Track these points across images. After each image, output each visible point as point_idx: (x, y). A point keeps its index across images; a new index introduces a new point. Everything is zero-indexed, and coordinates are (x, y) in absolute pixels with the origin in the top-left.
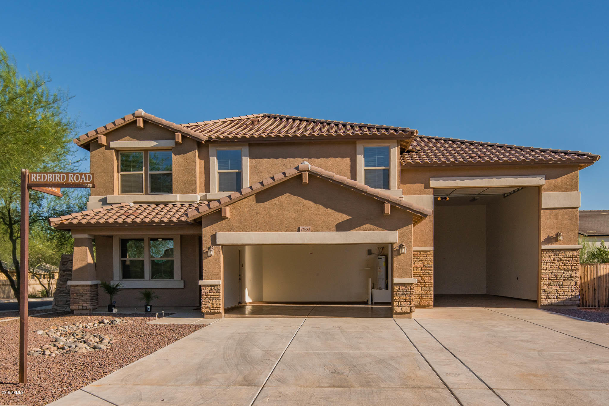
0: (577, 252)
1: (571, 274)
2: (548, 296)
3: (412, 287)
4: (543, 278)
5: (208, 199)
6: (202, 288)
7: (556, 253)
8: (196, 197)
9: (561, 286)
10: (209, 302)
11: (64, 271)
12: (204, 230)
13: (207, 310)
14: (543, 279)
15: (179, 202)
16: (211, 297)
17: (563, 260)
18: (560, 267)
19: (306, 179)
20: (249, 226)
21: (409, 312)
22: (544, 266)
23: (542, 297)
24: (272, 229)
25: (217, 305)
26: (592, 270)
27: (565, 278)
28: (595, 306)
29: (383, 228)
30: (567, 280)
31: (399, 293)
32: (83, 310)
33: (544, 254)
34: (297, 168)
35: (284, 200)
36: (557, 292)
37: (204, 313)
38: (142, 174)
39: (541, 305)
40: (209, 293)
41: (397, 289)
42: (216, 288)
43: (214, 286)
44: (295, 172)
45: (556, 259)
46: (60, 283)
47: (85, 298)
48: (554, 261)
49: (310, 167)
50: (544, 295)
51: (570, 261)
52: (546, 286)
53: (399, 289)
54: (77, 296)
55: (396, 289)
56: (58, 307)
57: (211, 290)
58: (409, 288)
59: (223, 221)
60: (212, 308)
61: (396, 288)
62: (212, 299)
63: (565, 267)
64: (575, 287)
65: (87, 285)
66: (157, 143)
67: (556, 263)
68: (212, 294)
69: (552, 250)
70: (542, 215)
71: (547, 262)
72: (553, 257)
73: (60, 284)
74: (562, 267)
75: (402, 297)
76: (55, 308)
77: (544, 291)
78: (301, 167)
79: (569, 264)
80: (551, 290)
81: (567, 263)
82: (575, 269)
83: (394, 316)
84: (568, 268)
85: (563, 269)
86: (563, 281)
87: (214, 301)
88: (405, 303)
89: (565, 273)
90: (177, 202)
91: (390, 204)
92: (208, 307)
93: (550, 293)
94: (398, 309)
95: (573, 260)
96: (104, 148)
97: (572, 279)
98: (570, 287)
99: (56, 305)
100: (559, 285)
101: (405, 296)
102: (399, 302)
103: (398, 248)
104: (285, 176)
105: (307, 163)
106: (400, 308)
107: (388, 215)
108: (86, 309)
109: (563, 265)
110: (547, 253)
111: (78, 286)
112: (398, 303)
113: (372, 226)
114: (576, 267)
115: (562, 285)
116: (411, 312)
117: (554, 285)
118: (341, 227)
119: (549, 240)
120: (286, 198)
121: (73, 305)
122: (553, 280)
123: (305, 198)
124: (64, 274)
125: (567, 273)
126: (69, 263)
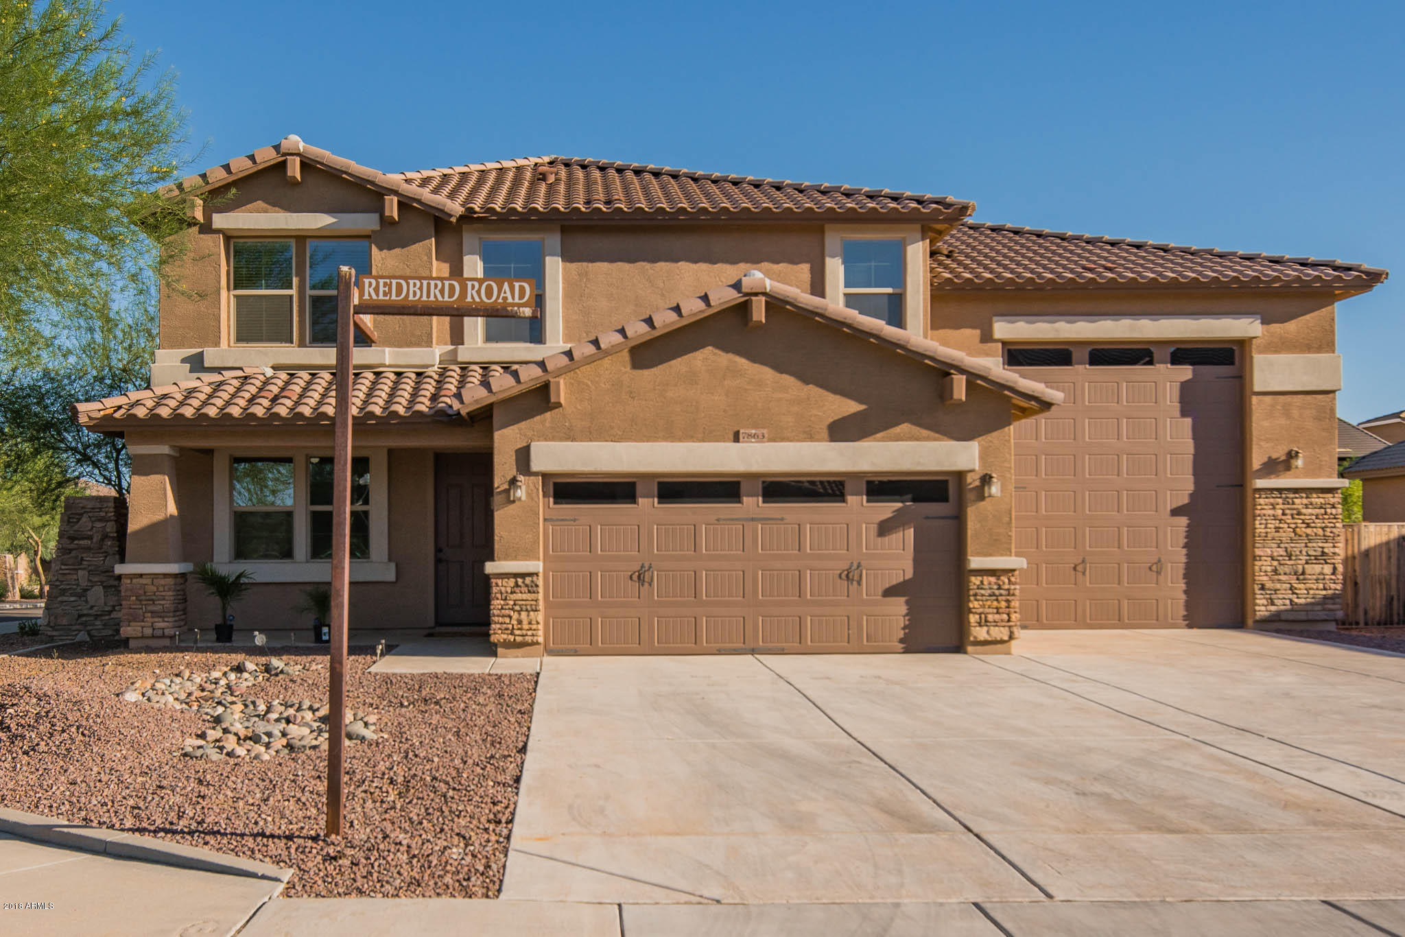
0: (1336, 495)
1: (1323, 548)
2: (1271, 599)
3: (1013, 579)
4: (1260, 556)
5: (460, 359)
6: (493, 581)
7: (1287, 498)
8: (433, 354)
9: (1301, 575)
10: (510, 617)
11: (72, 539)
12: (497, 435)
13: (505, 636)
14: (1258, 558)
15: (390, 366)
16: (515, 604)
17: (1305, 515)
18: (1298, 530)
19: (759, 312)
20: (612, 428)
21: (1006, 638)
22: (1260, 529)
23: (1258, 601)
24: (671, 434)
25: (530, 623)
26: (1349, 537)
27: (1309, 556)
28: (1357, 623)
29: (945, 435)
30: (1314, 561)
31: (983, 592)
32: (153, 637)
33: (1262, 501)
34: (737, 286)
35: (699, 363)
36: (1291, 589)
37: (496, 645)
38: (291, 297)
39: (1256, 622)
40: (512, 593)
41: (978, 583)
42: (528, 580)
43: (523, 576)
44: (732, 296)
45: (1287, 512)
46: (61, 569)
47: (161, 607)
48: (1283, 517)
49: (769, 285)
50: (1262, 596)
51: (1321, 517)
52: (1267, 575)
53: (982, 582)
54: (138, 603)
55: (975, 584)
56: (56, 630)
57: (517, 585)
58: (1006, 581)
59: (548, 415)
60: (517, 632)
61: (975, 580)
62: (517, 608)
63: (1309, 531)
64: (1333, 577)
65: (165, 575)
66: (334, 220)
67: (1288, 521)
68: (519, 596)
69: (1280, 490)
70: (1254, 407)
71: (1268, 518)
72: (1282, 506)
73: (61, 572)
74: (1302, 530)
75: (989, 603)
76: (49, 633)
77: (1263, 588)
78: (747, 284)
79: (1319, 523)
80: (1278, 586)
81: (1314, 523)
82: (1332, 535)
83: (970, 649)
84: (1316, 535)
85: (1304, 535)
86: (1307, 563)
87: (524, 614)
88: (997, 617)
89: (1309, 545)
90: (384, 366)
91: (964, 377)
92: (507, 629)
93: (1276, 594)
94: (980, 633)
95: (1326, 514)
96: (195, 229)
97: (1324, 560)
98: (1321, 577)
99: (51, 627)
100: (1295, 574)
101: (997, 600)
102: (983, 616)
103: (977, 483)
104: (708, 304)
105: (758, 275)
106: (985, 629)
107: (960, 404)
108: (163, 636)
109: (1304, 525)
110: (1267, 498)
111: (141, 575)
112: (980, 617)
113: (916, 430)
114: (1334, 530)
115: (1303, 573)
116: (1011, 637)
117: (1285, 574)
118: (841, 431)
119: (1273, 467)
120: (707, 358)
121: (129, 626)
122: (1282, 562)
123: (753, 359)
124: (72, 546)
125: (1314, 545)
126: (84, 519)
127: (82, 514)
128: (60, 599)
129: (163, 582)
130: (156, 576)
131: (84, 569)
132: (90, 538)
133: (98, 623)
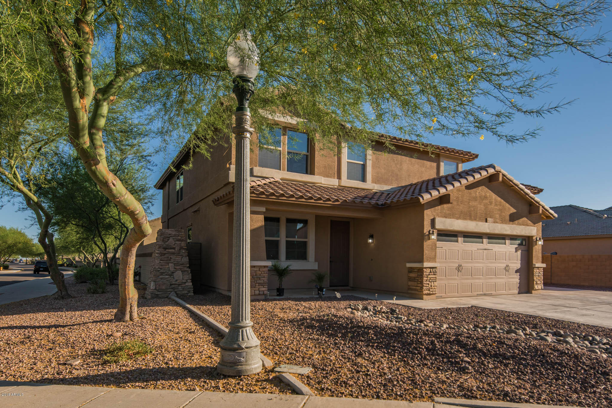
6: (424, 270)
8: (337, 181)
10: (429, 284)
11: (165, 249)
12: (425, 213)
13: (427, 292)
16: (430, 279)
25: (434, 286)
32: (259, 295)
37: (423, 295)
38: (280, 151)
42: (434, 270)
43: (432, 268)
46: (160, 263)
47: (263, 281)
54: (253, 279)
57: (431, 272)
59: (439, 207)
60: (431, 290)
62: (431, 281)
68: (431, 276)
76: (156, 293)
90: (321, 183)
92: (427, 289)
99: (157, 290)
108: (263, 295)
111: (254, 267)
126: (171, 240)
127: (169, 237)
128: (160, 277)
129: (264, 269)
130: (260, 267)
131: (172, 263)
132: (174, 248)
133: (180, 288)
